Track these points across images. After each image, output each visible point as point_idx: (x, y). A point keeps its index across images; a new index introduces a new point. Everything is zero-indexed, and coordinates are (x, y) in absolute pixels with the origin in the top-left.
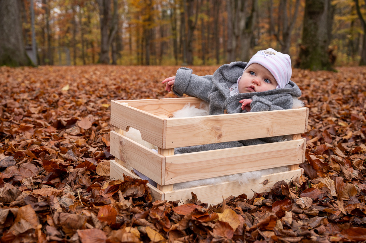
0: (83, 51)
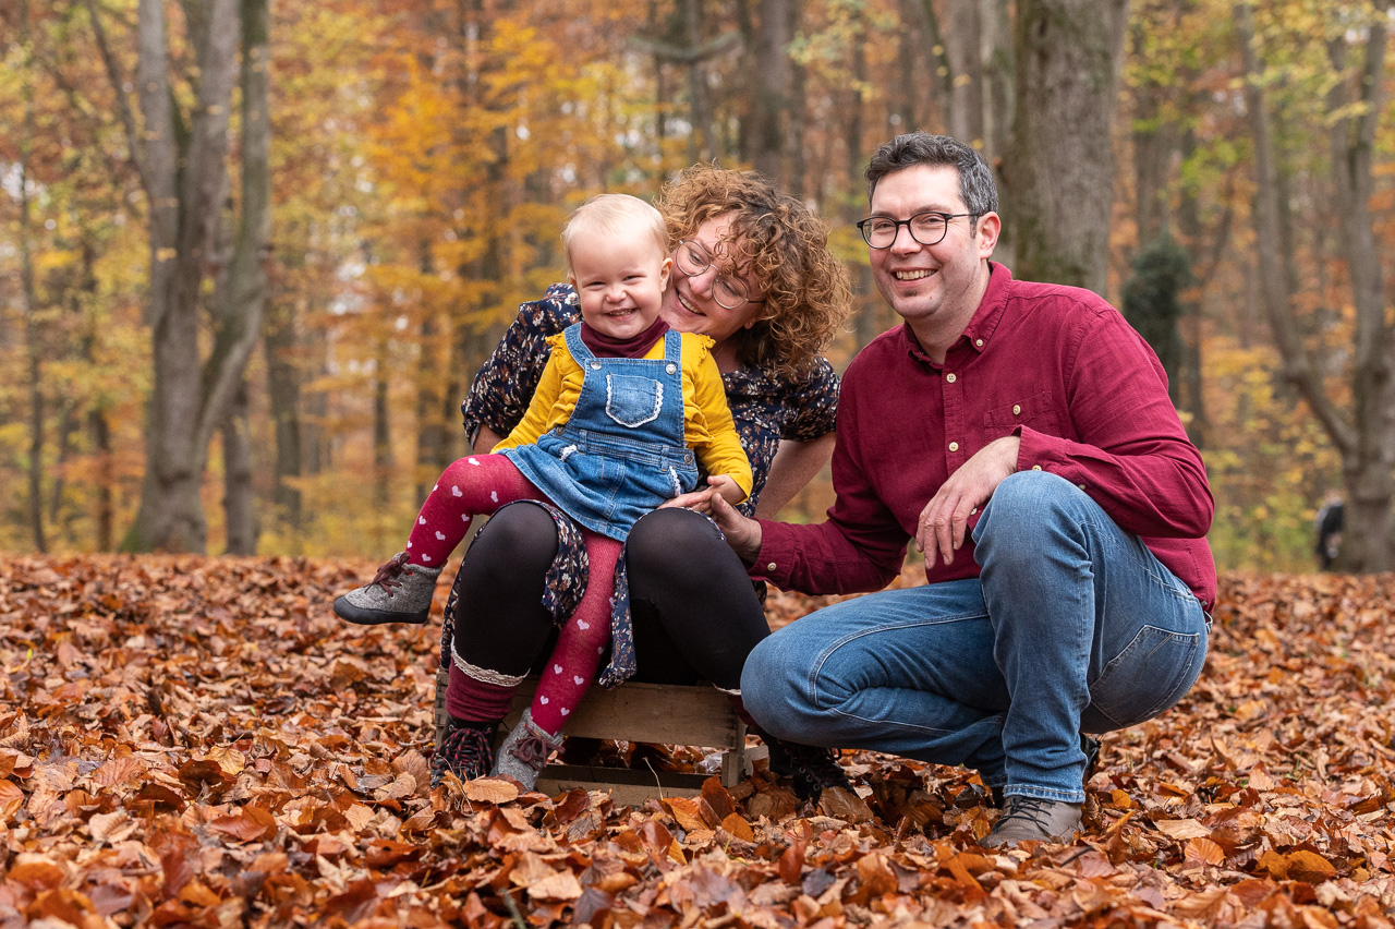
0: (35, 478)
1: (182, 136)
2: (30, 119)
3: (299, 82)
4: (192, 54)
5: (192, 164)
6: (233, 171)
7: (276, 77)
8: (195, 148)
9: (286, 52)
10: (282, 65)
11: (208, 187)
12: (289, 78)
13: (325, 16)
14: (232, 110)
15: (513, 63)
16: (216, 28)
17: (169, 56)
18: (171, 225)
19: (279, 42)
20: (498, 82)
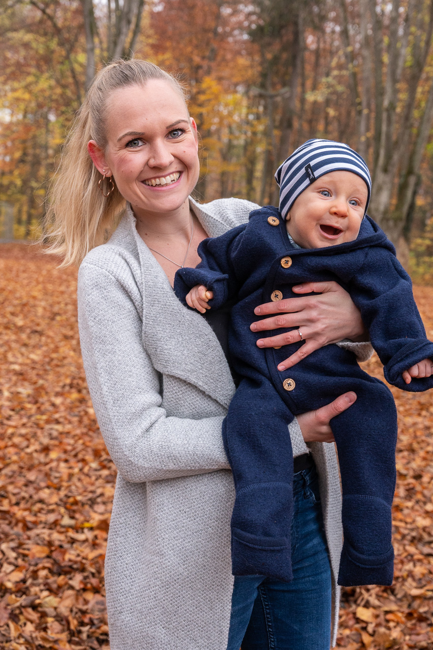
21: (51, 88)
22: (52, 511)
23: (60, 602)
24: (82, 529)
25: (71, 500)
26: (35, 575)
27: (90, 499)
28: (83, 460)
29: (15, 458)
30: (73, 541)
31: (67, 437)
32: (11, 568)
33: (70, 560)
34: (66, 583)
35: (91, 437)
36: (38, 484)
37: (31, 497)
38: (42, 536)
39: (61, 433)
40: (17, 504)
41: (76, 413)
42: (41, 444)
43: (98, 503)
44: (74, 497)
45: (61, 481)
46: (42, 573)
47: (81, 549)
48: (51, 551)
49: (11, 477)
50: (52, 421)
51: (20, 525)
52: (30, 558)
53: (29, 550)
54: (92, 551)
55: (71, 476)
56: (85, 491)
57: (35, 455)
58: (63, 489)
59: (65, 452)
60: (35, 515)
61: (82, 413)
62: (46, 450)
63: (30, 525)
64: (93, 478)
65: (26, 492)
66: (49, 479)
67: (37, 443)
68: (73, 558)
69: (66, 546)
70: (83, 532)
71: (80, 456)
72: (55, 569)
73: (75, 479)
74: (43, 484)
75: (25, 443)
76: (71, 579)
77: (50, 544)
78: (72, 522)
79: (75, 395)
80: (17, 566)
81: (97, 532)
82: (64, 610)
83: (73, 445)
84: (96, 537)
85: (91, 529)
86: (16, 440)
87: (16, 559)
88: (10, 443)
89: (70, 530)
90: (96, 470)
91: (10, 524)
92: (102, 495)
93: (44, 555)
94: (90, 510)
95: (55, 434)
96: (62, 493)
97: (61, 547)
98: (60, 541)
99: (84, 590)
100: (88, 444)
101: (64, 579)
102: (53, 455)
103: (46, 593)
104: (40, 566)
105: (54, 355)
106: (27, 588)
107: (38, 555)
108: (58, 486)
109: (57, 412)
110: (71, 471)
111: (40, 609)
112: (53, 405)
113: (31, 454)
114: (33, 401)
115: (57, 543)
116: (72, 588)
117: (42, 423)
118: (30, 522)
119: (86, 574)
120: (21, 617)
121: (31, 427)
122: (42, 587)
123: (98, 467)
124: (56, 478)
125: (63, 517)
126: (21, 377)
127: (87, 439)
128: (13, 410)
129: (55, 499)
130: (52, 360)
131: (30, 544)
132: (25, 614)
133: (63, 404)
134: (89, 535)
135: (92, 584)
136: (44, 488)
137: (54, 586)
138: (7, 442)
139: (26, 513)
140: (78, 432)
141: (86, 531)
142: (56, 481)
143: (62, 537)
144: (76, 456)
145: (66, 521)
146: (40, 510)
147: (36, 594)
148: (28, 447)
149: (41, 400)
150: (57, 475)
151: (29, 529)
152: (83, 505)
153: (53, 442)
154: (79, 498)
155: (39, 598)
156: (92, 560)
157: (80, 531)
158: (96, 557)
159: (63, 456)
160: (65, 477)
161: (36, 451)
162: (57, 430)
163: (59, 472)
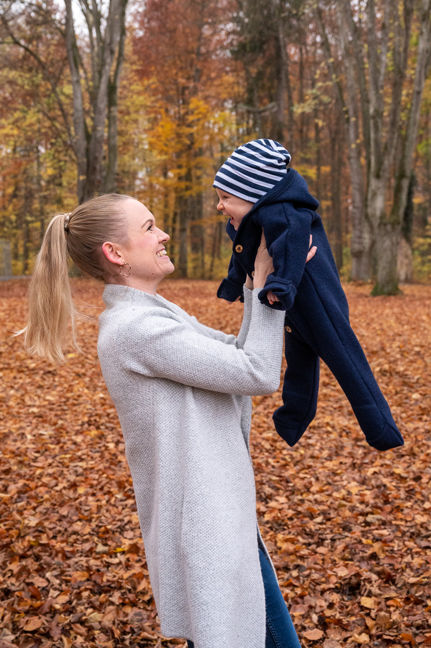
1: (88, 137)
2: (39, 130)
3: (127, 118)
4: (92, 109)
5: (91, 146)
6: (105, 147)
7: (119, 116)
8: (93, 141)
9: (123, 108)
10: (121, 112)
11: (97, 154)
12: (123, 117)
13: (135, 97)
14: (105, 127)
15: (196, 112)
16: (99, 101)
17: (84, 109)
18: (85, 167)
19: (120, 105)
20: (191, 118)
21: (39, 121)
22: (87, 540)
23: (103, 617)
24: (116, 554)
25: (103, 529)
26: (79, 596)
27: (119, 527)
28: (109, 493)
29: (46, 496)
30: (108, 565)
31: (91, 473)
32: (57, 593)
33: (108, 581)
34: (107, 600)
35: (113, 470)
36: (71, 518)
37: (66, 530)
38: (81, 563)
39: (85, 469)
40: (55, 537)
41: (98, 449)
42: (68, 481)
43: (127, 530)
44: (105, 526)
45: (91, 513)
46: (85, 594)
47: (117, 571)
48: (91, 575)
49: (45, 514)
50: (75, 459)
51: (60, 555)
52: (72, 582)
53: (70, 576)
54: (126, 572)
55: (99, 508)
56: (114, 520)
57: (64, 492)
58: (94, 520)
59: (92, 486)
60: (72, 546)
61: (103, 448)
62: (74, 486)
63: (69, 555)
64: (120, 508)
65: (60, 526)
66: (80, 513)
67: (65, 481)
68: (110, 579)
69: (103, 570)
70: (116, 557)
71: (106, 489)
72: (96, 590)
73: (103, 511)
74: (75, 518)
75: (54, 482)
76: (111, 596)
77: (88, 569)
78: (106, 548)
79: (94, 432)
80: (61, 591)
81: (128, 556)
82: (107, 623)
83: (98, 480)
84: (128, 560)
85: (123, 553)
86: (45, 480)
87: (60, 585)
88: (40, 483)
89: (105, 555)
90: (121, 500)
91: (50, 555)
92: (130, 522)
93: (84, 579)
94: (121, 536)
95: (80, 470)
96: (94, 524)
97: (98, 571)
98: (97, 566)
99: (123, 604)
100: (112, 477)
101: (104, 597)
102: (81, 490)
103: (90, 610)
104: (83, 588)
105: (69, 395)
106: (74, 608)
107: (79, 579)
108: (89, 518)
109: (79, 450)
110: (99, 503)
111: (87, 624)
112: (75, 443)
113: (61, 491)
114: (56, 442)
115: (94, 568)
116: (112, 603)
117: (66, 461)
118: (68, 552)
119: (122, 591)
120: (72, 632)
121: (58, 466)
122: (86, 605)
123: (124, 498)
124: (86, 511)
125: (97, 544)
126: (40, 419)
127: (110, 472)
128: (38, 452)
129: (88, 530)
130: (68, 399)
131: (70, 571)
132: (75, 629)
133: (83, 441)
134: (122, 558)
135: (129, 599)
136: (76, 521)
137: (97, 604)
138: (37, 483)
139: (64, 545)
140: (101, 466)
141: (119, 555)
142: (86, 514)
143: (98, 563)
144: (102, 489)
145: (100, 548)
146: (76, 541)
147: (82, 612)
148: (56, 485)
149: (62, 440)
150: (87, 508)
151: (68, 558)
152: (113, 532)
153: (78, 478)
154: (109, 527)
155: (85, 615)
156: (127, 579)
157: (113, 556)
158: (130, 577)
159: (90, 491)
160: (94, 509)
161: (64, 488)
162: (81, 467)
163: (88, 506)
